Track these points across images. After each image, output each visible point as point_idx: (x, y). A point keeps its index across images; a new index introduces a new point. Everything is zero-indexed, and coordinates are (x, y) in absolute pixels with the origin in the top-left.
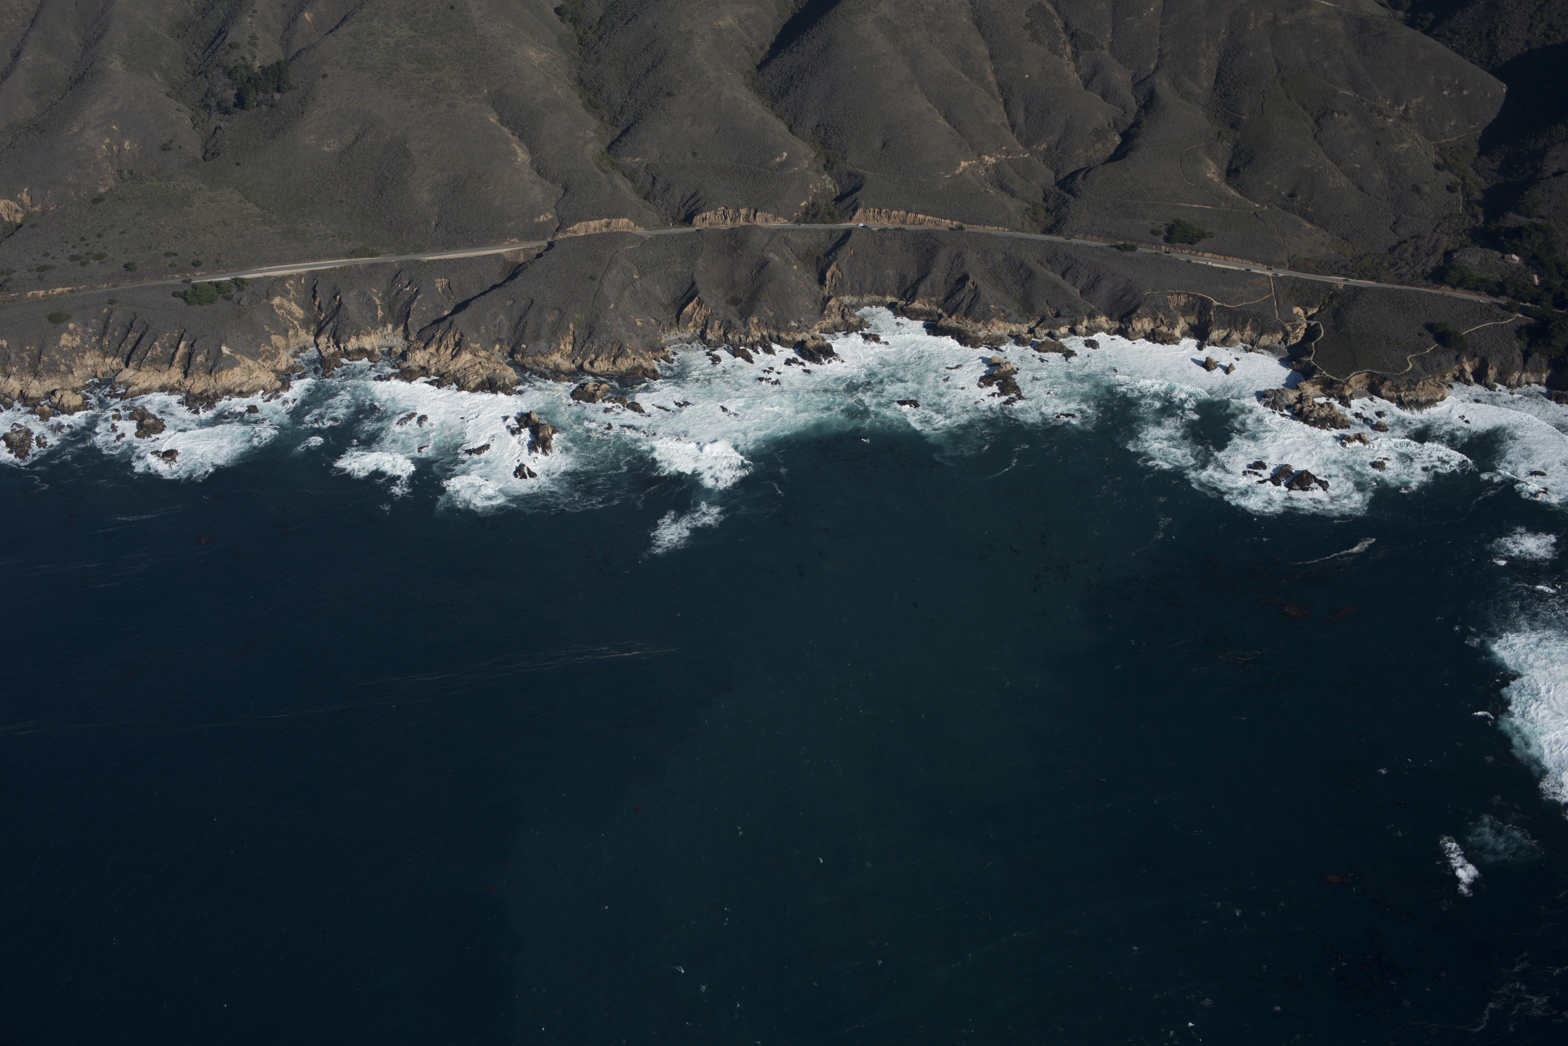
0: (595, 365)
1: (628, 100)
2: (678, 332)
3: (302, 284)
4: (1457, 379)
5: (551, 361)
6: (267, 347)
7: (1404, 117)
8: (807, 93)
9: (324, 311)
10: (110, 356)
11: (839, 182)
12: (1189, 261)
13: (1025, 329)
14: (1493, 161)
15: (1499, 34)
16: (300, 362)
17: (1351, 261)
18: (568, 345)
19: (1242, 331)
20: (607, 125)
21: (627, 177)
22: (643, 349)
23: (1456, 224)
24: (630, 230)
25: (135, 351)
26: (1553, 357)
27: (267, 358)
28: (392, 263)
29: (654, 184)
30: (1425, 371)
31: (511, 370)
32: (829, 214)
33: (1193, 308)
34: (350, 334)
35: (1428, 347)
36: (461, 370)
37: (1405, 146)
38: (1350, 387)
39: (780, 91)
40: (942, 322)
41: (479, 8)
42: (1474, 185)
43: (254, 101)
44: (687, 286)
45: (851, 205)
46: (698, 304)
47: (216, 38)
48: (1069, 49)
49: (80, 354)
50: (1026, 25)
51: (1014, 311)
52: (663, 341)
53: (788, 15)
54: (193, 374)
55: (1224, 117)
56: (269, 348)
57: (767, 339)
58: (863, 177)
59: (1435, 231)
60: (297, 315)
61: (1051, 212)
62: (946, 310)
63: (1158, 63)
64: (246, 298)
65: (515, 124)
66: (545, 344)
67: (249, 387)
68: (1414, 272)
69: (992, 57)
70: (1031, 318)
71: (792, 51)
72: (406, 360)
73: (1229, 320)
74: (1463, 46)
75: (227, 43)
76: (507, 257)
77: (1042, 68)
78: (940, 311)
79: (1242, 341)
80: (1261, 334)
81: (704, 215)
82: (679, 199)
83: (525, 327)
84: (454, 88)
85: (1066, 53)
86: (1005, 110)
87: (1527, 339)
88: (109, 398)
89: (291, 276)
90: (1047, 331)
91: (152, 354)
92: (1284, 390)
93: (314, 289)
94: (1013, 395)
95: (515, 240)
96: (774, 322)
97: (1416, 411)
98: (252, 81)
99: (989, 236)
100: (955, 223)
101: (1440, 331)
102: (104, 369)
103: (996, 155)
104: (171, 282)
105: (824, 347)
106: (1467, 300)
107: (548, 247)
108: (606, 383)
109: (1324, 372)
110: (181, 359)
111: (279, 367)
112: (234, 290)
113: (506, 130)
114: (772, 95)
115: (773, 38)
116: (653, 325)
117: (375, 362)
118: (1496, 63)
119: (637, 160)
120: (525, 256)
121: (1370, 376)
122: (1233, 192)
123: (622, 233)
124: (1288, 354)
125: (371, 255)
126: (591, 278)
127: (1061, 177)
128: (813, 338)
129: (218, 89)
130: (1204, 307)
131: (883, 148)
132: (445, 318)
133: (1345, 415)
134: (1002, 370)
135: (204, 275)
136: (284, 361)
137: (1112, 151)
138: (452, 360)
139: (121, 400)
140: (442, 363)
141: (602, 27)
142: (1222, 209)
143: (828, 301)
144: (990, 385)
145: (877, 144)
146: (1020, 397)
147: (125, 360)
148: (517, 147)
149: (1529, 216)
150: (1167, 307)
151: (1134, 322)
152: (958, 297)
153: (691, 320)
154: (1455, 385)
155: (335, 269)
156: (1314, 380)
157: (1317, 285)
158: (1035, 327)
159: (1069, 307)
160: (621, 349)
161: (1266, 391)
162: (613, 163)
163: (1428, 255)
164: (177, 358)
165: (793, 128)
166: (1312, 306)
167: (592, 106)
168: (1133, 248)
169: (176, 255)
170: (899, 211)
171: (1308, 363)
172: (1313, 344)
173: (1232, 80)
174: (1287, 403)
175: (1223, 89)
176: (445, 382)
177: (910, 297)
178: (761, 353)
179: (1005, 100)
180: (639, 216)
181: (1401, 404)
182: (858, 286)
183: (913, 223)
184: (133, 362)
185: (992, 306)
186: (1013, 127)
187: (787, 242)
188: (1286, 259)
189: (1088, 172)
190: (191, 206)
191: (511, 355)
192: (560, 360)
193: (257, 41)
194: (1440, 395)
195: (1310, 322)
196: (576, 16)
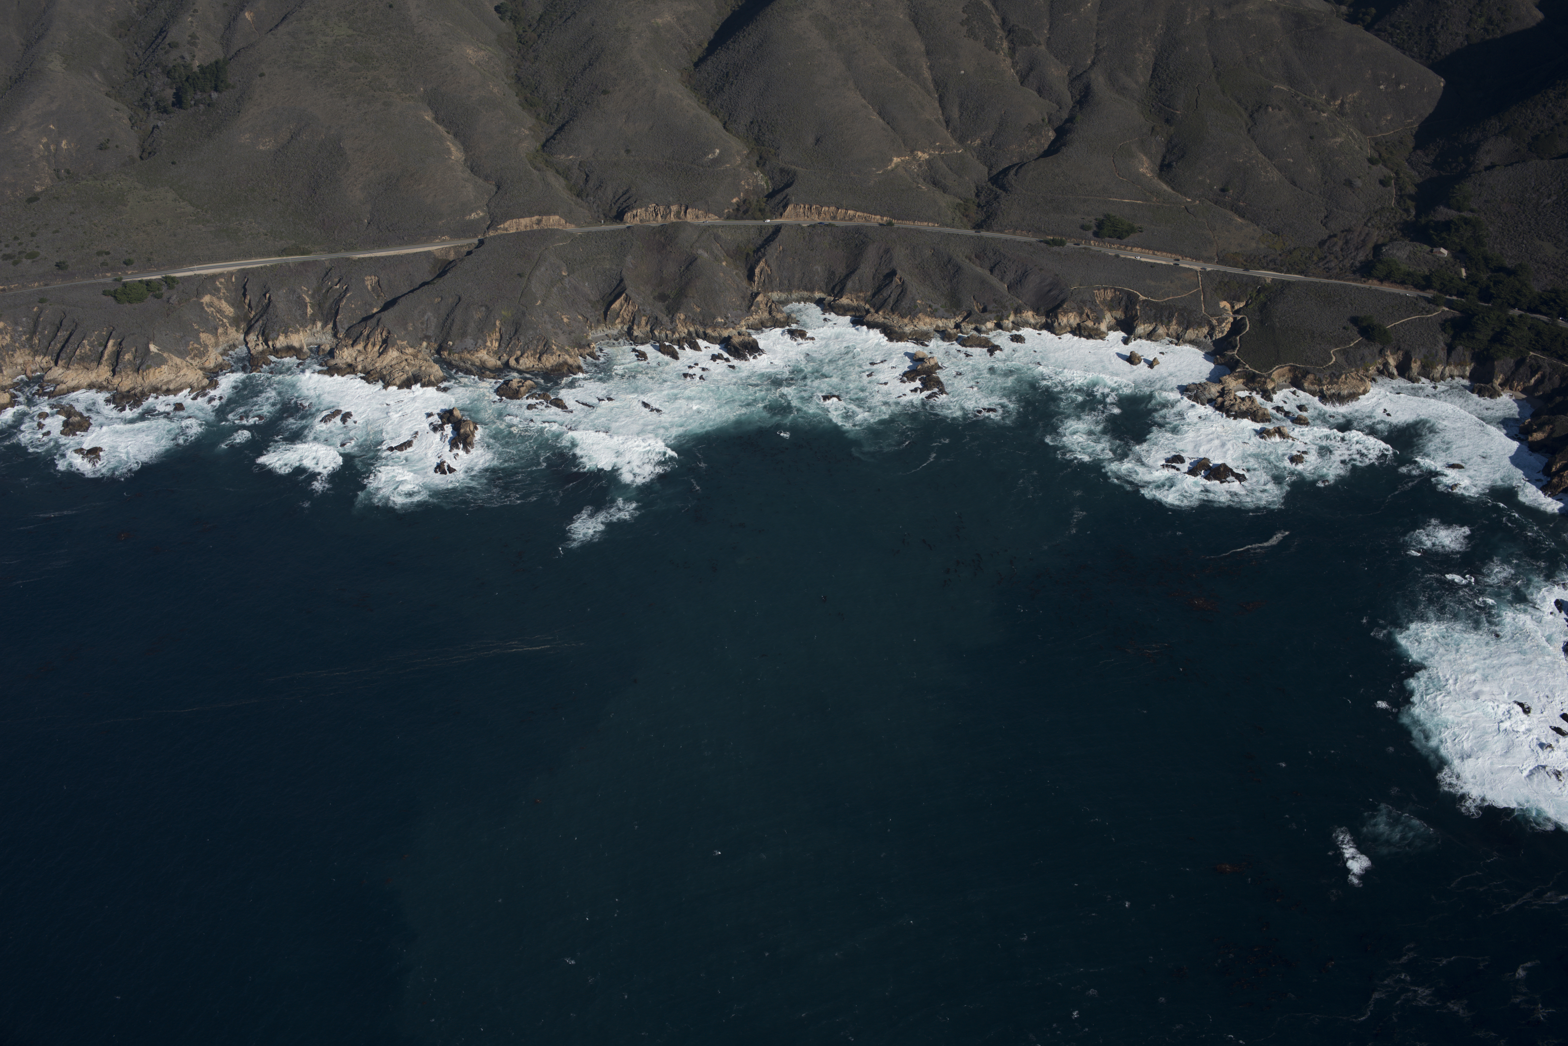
0: (521, 362)
1: (564, 98)
2: (605, 329)
3: (232, 282)
4: (1381, 373)
5: (477, 357)
6: (195, 345)
7: (1341, 111)
8: (742, 90)
9: (254, 309)
10: (40, 355)
11: (772, 179)
12: (1117, 256)
13: (951, 324)
14: (1427, 155)
15: (1438, 28)
16: (229, 360)
17: (1280, 255)
18: (494, 341)
19: (1168, 325)
20: (542, 122)
21: (560, 174)
22: (569, 346)
23: (1388, 218)
24: (560, 228)
25: (64, 349)
26: (1477, 350)
27: (195, 356)
28: (323, 261)
29: (587, 181)
30: (1349, 365)
31: (437, 367)
32: (760, 210)
33: (1119, 303)
34: (278, 331)
35: (1353, 340)
36: (387, 367)
37: (1339, 140)
38: (1273, 380)
39: (716, 88)
40: (869, 318)
41: (418, 6)
42: (1407, 180)
43: (191, 100)
44: (615, 283)
45: (782, 201)
46: (626, 301)
47: (157, 37)
48: (1005, 45)
49: (10, 353)
50: (963, 21)
51: (941, 307)
52: (590, 338)
53: (727, 12)
54: (120, 372)
55: (1159, 112)
56: (198, 346)
57: (694, 335)
58: (795, 173)
59: (1366, 225)
60: (227, 313)
61: (982, 208)
62: (873, 306)
63: (1094, 58)
64: (175, 296)
65: (450, 122)
66: (472, 341)
67: (177, 385)
68: (1343, 266)
69: (928, 53)
70: (957, 313)
71: (728, 48)
72: (333, 357)
73: (1155, 315)
74: (1404, 41)
75: (167, 43)
76: (438, 254)
77: (978, 64)
78: (867, 306)
79: (1168, 335)
80: (1187, 329)
81: (635, 212)
82: (611, 197)
83: (452, 324)
84: (390, 86)
85: (1002, 49)
86: (940, 106)
87: (1452, 333)
88: (37, 396)
89: (221, 275)
90: (973, 326)
91: (81, 352)
92: (1207, 384)
93: (244, 287)
94: (936, 390)
95: (446, 238)
96: (701, 318)
97: (1337, 404)
98: (190, 80)
99: (919, 231)
100: (885, 219)
101: (1364, 324)
102: (34, 367)
103: (929, 150)
104: (102, 280)
105: (749, 343)
106: (1394, 293)
107: (479, 244)
108: (531, 379)
109: (1247, 366)
110: (110, 358)
111: (207, 365)
112: (164, 289)
113: (440, 128)
114: (708, 92)
115: (711, 35)
116: (580, 322)
117: (304, 360)
118: (1436, 58)
119: (571, 157)
120: (456, 253)
121: (1293, 369)
122: (1165, 187)
123: (552, 230)
124: (1213, 348)
125: (303, 254)
126: (520, 275)
127: (994, 172)
128: (739, 334)
129: (157, 89)
130: (1131, 301)
131: (816, 144)
132: (373, 315)
133: (1266, 409)
134: (926, 365)
135: (136, 273)
136: (213, 359)
137: (1046, 146)
138: (379, 357)
139: (49, 398)
140: (369, 360)
141: (541, 25)
142: (1152, 204)
143: (756, 298)
144: (913, 380)
145: (811, 140)
146: (942, 391)
147: (54, 358)
148: (451, 145)
149: (1459, 210)
150: (1093, 302)
151: (1060, 316)
152: (885, 293)
153: (618, 317)
154: (1379, 379)
155: (265, 267)
156: (1237, 374)
157: (1245, 279)
158: (961, 322)
159: (995, 302)
160: (547, 346)
161: (1189, 385)
162: (546, 161)
163: (1357, 249)
164: (106, 357)
165: (727, 124)
166: (1239, 301)
167: (528, 104)
168: (1061, 243)
169: (108, 253)
170: (829, 207)
171: (1232, 357)
172: (1238, 338)
173: (1167, 75)
174: (1208, 396)
175: (1159, 84)
176: (371, 379)
177: (839, 292)
178: (687, 349)
179: (940, 96)
180: (570, 213)
181: (1323, 398)
182: (786, 282)
183: (843, 219)
184: (62, 360)
185: (919, 302)
186: (947, 123)
187: (717, 238)
188: (1215, 254)
189: (1020, 167)
190: (125, 205)
191: (438, 352)
192: (486, 357)
193: (197, 41)
194: (1362, 388)
195: (1236, 316)
196: (516, 15)
